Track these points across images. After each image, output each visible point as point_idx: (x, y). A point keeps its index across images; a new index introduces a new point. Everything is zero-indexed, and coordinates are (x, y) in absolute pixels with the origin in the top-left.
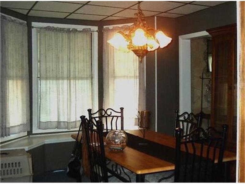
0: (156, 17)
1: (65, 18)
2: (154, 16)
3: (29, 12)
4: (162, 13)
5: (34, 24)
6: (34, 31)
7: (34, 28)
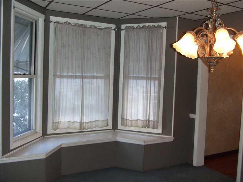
0: (177, 18)
1: (83, 14)
2: (176, 17)
3: (49, 4)
4: (189, 13)
5: (52, 18)
6: (52, 26)
7: (52, 23)
